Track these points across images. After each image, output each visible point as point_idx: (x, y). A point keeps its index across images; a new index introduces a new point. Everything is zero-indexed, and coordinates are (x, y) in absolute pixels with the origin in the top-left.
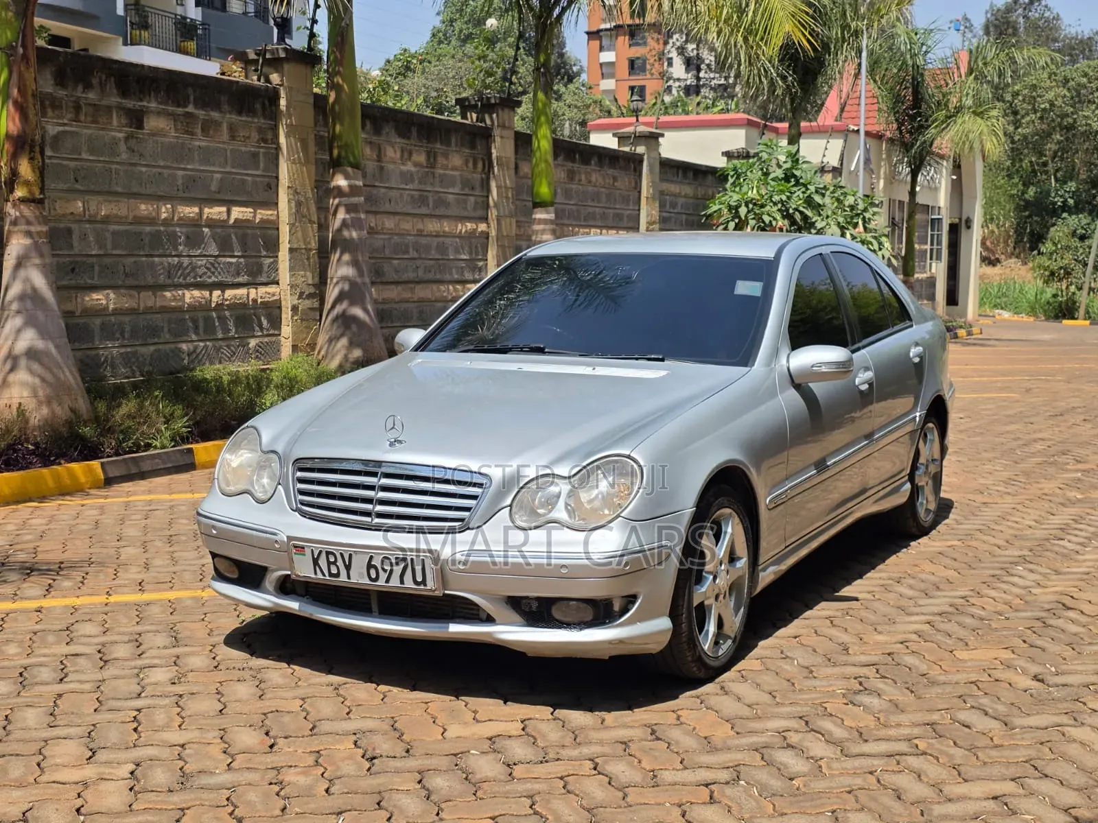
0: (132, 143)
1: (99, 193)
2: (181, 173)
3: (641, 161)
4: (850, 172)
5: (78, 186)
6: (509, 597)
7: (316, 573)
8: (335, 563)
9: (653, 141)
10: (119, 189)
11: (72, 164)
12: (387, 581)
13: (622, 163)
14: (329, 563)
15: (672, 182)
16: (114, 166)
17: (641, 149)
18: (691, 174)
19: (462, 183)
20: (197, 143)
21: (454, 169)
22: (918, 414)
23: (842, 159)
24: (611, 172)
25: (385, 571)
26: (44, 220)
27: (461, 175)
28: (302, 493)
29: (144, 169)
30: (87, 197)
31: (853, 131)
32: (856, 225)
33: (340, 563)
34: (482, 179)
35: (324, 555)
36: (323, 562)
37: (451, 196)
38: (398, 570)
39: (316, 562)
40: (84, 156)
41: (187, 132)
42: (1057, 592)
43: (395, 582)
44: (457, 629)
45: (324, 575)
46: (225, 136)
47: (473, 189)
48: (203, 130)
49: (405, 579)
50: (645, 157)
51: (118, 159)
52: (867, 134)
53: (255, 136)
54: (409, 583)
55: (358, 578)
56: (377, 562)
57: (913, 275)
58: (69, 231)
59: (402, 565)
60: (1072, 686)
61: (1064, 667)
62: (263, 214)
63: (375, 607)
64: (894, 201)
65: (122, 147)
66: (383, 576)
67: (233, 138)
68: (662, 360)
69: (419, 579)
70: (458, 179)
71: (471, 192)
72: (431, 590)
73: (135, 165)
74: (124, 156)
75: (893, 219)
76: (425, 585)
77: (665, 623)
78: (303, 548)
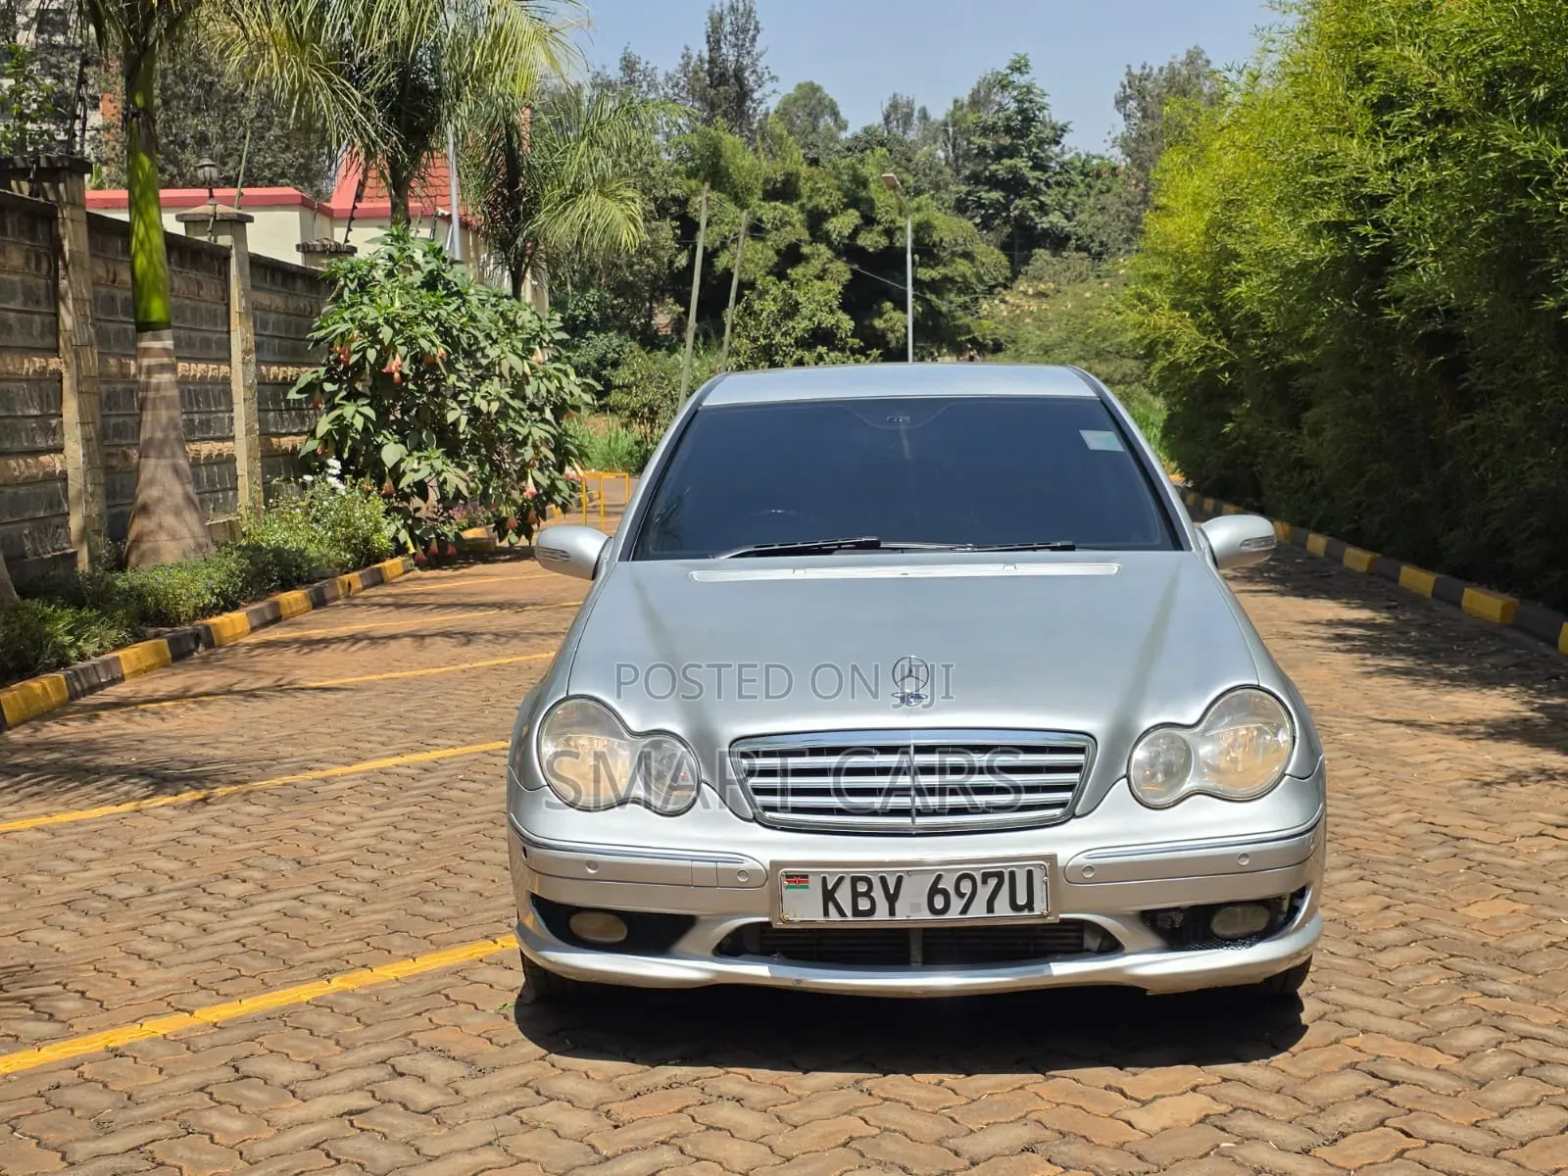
6: (1144, 912)
7: (826, 913)
8: (867, 894)
9: (239, 227)
12: (964, 911)
13: (205, 260)
14: (855, 895)
17: (225, 240)
19: (24, 294)
21: (14, 272)
24: (193, 274)
25: (961, 895)
27: (23, 282)
31: (443, 216)
33: (878, 893)
34: (47, 286)
35: (846, 886)
36: (844, 896)
37: (12, 315)
38: (984, 893)
39: (829, 896)
43: (978, 911)
45: (842, 913)
47: (38, 302)
49: (997, 904)
50: (233, 252)
52: (461, 222)
54: (1002, 908)
55: (912, 910)
56: (947, 884)
59: (993, 882)
63: (916, 953)
66: (957, 904)
69: (1022, 900)
70: (19, 285)
71: (35, 309)
72: (1041, 916)
76: (1031, 909)
78: (806, 877)
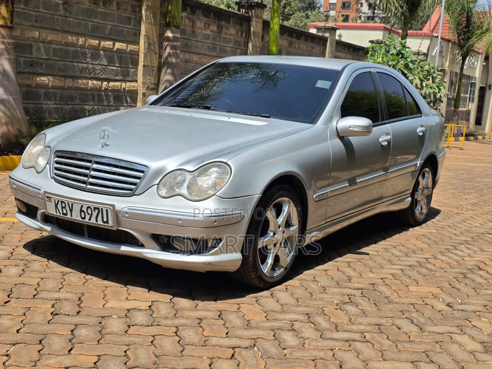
0: (66, 6)
1: (48, 29)
2: (90, 23)
3: (327, 41)
4: (432, 56)
5: (37, 24)
6: (153, 234)
7: (56, 212)
8: (65, 207)
9: (333, 31)
10: (58, 28)
11: (34, 13)
12: (90, 220)
13: (317, 40)
14: (63, 207)
15: (342, 52)
16: (56, 17)
17: (327, 35)
18: (351, 49)
19: (234, 42)
20: (100, 10)
21: (231, 35)
22: (419, 163)
23: (428, 50)
24: (311, 44)
25: (89, 214)
26: (12, 37)
27: (234, 39)
28: (57, 169)
29: (71, 20)
30: (41, 30)
31: (435, 36)
32: (428, 80)
33: (67, 208)
34: (245, 41)
35: (60, 203)
36: (59, 206)
37: (228, 48)
38: (95, 214)
39: (56, 206)
40: (41, 10)
41: (95, 4)
42: (477, 260)
43: (93, 221)
44: (125, 249)
45: (60, 214)
46: (115, 7)
47: (240, 45)
48: (103, 4)
49: (98, 219)
50: (329, 39)
51: (59, 13)
52: (442, 38)
53: (130, 9)
54: (100, 222)
55: (76, 217)
56: (84, 209)
57: (458, 108)
58: (31, 46)
59: (97, 211)
60: (467, 311)
61: (466, 300)
62: (131, 47)
63: (86, 234)
64: (453, 72)
65: (61, 7)
66: (88, 217)
67: (118, 9)
68: (269, 117)
69: (105, 220)
70: (233, 40)
71: (239, 47)
72: (110, 226)
73: (67, 17)
74: (62, 12)
75: (452, 80)
76: (108, 224)
77: (238, 256)
78: (51, 198)
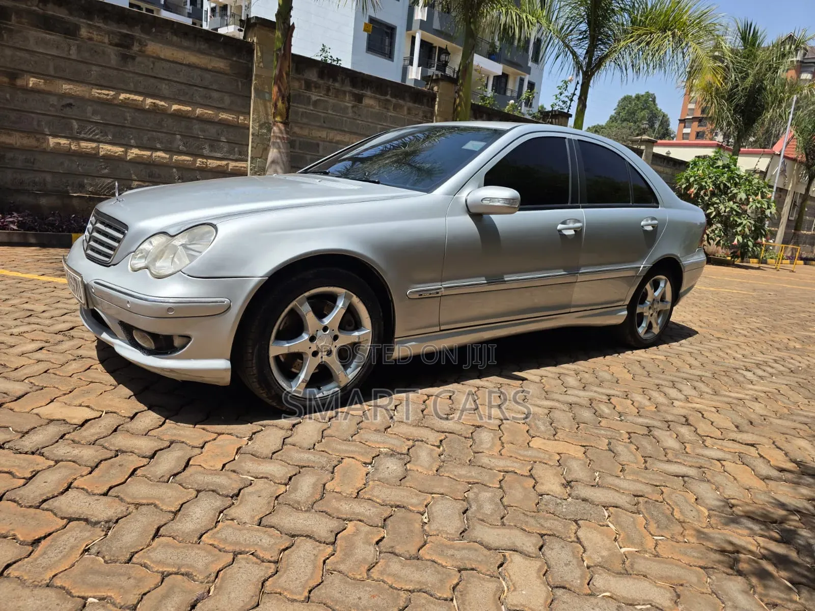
0: (355, 109)
1: (336, 130)
2: (379, 126)
3: (642, 154)
4: (772, 175)
5: (325, 125)
6: (121, 321)
9: (650, 144)
10: (346, 130)
11: (323, 115)
15: (660, 165)
16: (345, 119)
17: (643, 147)
20: (390, 114)
22: (642, 266)
23: (767, 168)
29: (360, 122)
30: (329, 131)
31: (777, 154)
40: (330, 112)
41: (385, 108)
46: (405, 112)
48: (394, 108)
50: (644, 151)
51: (347, 116)
52: (785, 157)
53: (421, 114)
57: (799, 230)
58: (318, 145)
60: (592, 503)
61: (610, 480)
64: (797, 193)
65: (350, 110)
67: (409, 113)
68: (378, 183)
73: (356, 119)
74: (350, 115)
75: (795, 202)
77: (224, 364)
